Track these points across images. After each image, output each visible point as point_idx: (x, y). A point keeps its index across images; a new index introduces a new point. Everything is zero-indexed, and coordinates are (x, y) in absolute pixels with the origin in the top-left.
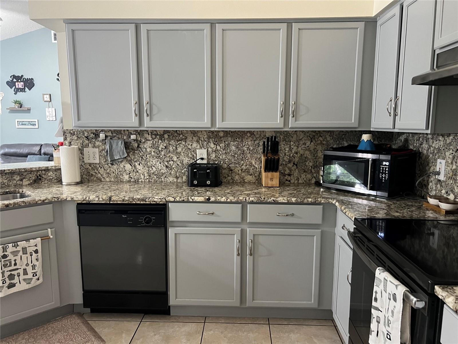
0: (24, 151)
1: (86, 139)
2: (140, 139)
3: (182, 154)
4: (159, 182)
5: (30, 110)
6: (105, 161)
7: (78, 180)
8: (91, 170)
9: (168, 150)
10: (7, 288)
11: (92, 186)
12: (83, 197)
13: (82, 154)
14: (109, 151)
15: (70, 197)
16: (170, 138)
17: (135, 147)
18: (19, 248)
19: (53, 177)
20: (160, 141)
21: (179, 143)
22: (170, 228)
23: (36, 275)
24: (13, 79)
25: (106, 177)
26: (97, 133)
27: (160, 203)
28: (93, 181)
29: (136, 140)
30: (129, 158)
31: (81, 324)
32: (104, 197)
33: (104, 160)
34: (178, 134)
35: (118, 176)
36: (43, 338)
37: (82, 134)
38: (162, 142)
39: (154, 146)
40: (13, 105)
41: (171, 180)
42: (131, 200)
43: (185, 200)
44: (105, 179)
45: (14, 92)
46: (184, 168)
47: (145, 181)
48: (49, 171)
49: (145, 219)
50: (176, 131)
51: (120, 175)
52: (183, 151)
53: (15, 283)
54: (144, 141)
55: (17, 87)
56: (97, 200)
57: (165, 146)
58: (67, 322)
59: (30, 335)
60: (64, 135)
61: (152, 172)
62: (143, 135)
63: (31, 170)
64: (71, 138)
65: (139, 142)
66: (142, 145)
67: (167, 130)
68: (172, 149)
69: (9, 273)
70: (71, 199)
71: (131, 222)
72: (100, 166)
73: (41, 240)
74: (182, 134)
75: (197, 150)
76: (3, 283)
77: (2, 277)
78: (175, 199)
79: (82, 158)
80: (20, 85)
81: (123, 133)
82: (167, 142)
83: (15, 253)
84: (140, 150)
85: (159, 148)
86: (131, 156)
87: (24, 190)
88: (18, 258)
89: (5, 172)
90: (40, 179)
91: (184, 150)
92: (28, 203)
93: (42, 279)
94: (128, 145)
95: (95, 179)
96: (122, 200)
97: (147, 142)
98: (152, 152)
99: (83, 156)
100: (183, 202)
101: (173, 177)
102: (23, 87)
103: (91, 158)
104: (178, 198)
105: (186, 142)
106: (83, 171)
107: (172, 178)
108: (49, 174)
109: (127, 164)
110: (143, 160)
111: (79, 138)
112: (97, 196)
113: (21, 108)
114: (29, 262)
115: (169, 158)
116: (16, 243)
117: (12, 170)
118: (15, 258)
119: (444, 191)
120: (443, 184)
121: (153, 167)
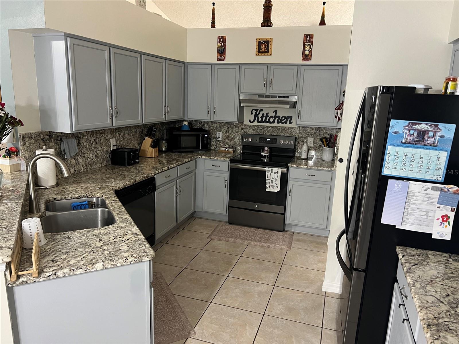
1: (42, 141)
2: (79, 136)
3: (103, 144)
9: (96, 142)
20: (91, 136)
21: (101, 135)
26: (51, 134)
29: (77, 137)
37: (38, 136)
38: (93, 136)
39: (88, 140)
47: (84, 171)
49: (149, 189)
54: (82, 137)
57: (94, 139)
61: (88, 162)
64: (29, 142)
66: (81, 140)
68: (98, 141)
75: (111, 139)
84: (80, 145)
85: (91, 141)
91: (104, 141)
101: (99, 164)
105: (105, 134)
109: (72, 159)
110: (82, 154)
111: (36, 141)
115: (97, 148)
119: (222, 145)
120: (221, 142)
121: (88, 158)
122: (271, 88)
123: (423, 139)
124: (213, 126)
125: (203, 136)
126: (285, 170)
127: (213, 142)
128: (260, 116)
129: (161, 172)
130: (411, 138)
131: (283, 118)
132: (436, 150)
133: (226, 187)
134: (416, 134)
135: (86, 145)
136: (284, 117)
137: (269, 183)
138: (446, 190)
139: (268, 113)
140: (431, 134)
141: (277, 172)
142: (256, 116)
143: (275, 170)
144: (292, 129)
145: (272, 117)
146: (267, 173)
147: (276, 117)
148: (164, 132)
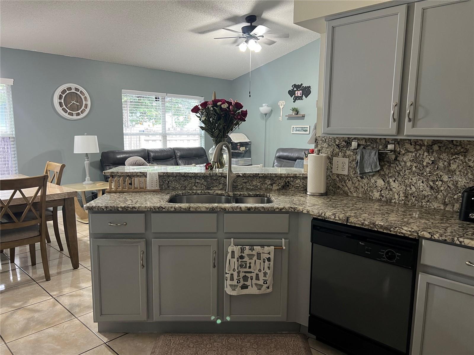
0: (294, 155)
2: (398, 150)
4: (418, 206)
5: (304, 116)
6: (355, 173)
7: (322, 191)
8: (338, 182)
9: (436, 166)
10: (240, 288)
11: (335, 199)
12: (319, 212)
13: (331, 163)
14: (360, 163)
15: (306, 210)
16: (441, 149)
17: (391, 159)
18: (254, 252)
19: (299, 185)
20: (426, 154)
21: (454, 157)
22: (420, 273)
23: (267, 283)
24: (294, 89)
25: (353, 192)
26: (349, 141)
27: (410, 237)
28: (339, 194)
29: (394, 151)
30: (383, 172)
31: (303, 349)
32: (341, 216)
33: (353, 172)
34: (455, 145)
35: (367, 192)
36: (264, 349)
37: (333, 141)
38: (429, 155)
39: (416, 159)
40: (291, 112)
41: (435, 207)
42: (371, 226)
43: (448, 241)
44: (352, 194)
45: (293, 100)
46: (458, 192)
47: (399, 203)
48: (297, 178)
49: (387, 253)
50: (452, 141)
51: (370, 191)
52: (459, 168)
53: (248, 285)
54: (403, 152)
55: (296, 95)
56: (333, 218)
57: (432, 161)
58: (290, 340)
59: (255, 340)
60: (315, 142)
61: (410, 192)
62: (403, 145)
63: (281, 176)
64: (322, 145)
65: (397, 153)
66: (401, 157)
67: (438, 140)
68: (443, 166)
69: (244, 274)
70: (306, 212)
71: (370, 253)
72: (348, 179)
73: (274, 249)
74: (460, 145)
76: (238, 283)
77: (238, 277)
78: (432, 236)
79: (330, 168)
80: (299, 93)
81: (379, 142)
82: (436, 156)
83: (251, 256)
84: (398, 164)
85: (423, 162)
86: (385, 170)
87: (271, 195)
88: (253, 261)
89: (259, 176)
90: (288, 186)
92: (267, 209)
93: (272, 288)
94: (383, 156)
95: (341, 192)
96: (361, 223)
97: (408, 154)
98: (413, 166)
99: (331, 166)
100: (445, 242)
101: (439, 203)
102: (301, 95)
103: (340, 169)
104: (438, 235)
106: (330, 182)
107: (437, 204)
108: (297, 182)
109: (379, 179)
110: (400, 176)
111: (330, 145)
112: (334, 214)
113: (297, 115)
114: (262, 269)
115: (437, 176)
116: (252, 247)
117: (265, 174)
118: (250, 261)
121: (412, 186)
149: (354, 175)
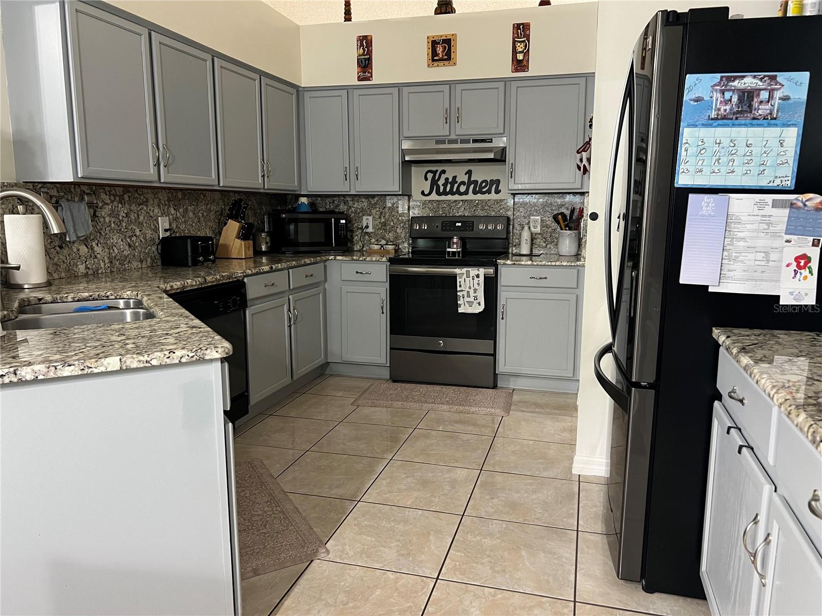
1: (19, 201)
2: (96, 202)
3: (145, 225)
4: (122, 270)
6: (51, 242)
9: (130, 219)
16: (131, 200)
20: (120, 206)
21: (140, 208)
34: (139, 194)
35: (71, 268)
38: (123, 207)
39: (114, 213)
41: (135, 266)
44: (52, 275)
47: (106, 272)
51: (73, 265)
54: (101, 204)
57: (125, 213)
61: (114, 255)
62: (99, 195)
65: (94, 206)
66: (99, 211)
68: (134, 218)
75: (159, 218)
81: (74, 192)
82: (128, 207)
84: (98, 220)
85: (119, 216)
91: (146, 218)
97: (105, 206)
101: (137, 261)
105: (147, 206)
107: (136, 263)
109: (81, 244)
110: (102, 237)
119: (373, 240)
120: (371, 235)
121: (114, 247)
122: (458, 125)
123: (750, 106)
124: (355, 206)
125: (337, 222)
126: (491, 271)
127: (357, 237)
128: (441, 182)
129: (257, 274)
130: (728, 107)
131: (484, 184)
132: (776, 125)
133: (383, 313)
134: (735, 99)
135: (110, 222)
136: (485, 181)
137: (463, 298)
138: (800, 204)
139: (456, 176)
140: (764, 95)
141: (478, 276)
142: (434, 183)
143: (473, 271)
144: (500, 204)
145: (463, 183)
146: (458, 278)
147: (470, 182)
148: (264, 219)
149: (50, 245)
